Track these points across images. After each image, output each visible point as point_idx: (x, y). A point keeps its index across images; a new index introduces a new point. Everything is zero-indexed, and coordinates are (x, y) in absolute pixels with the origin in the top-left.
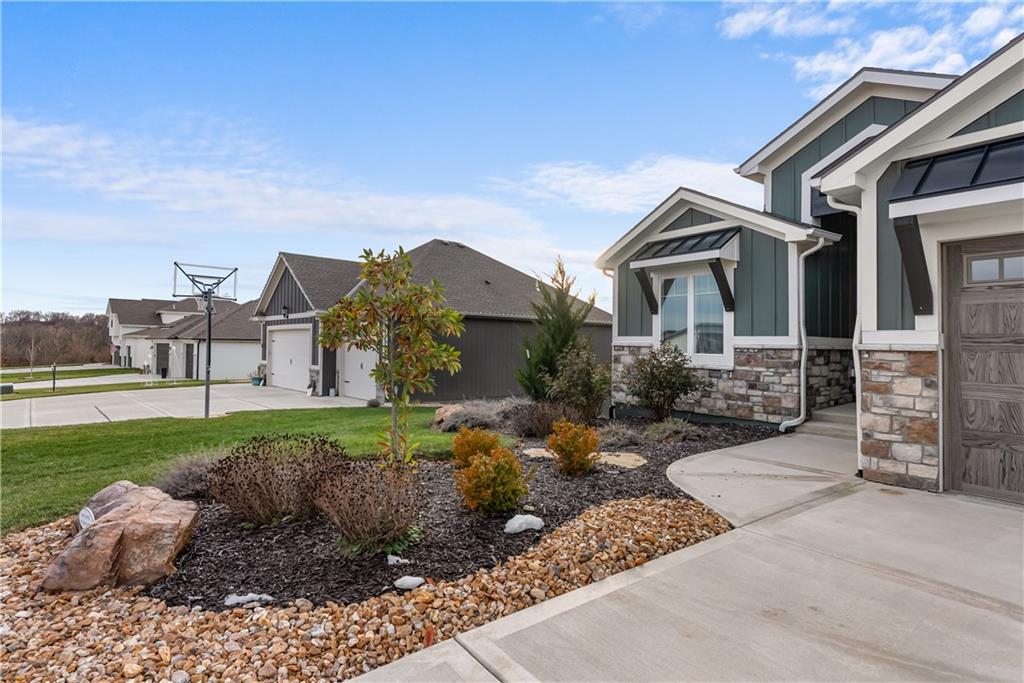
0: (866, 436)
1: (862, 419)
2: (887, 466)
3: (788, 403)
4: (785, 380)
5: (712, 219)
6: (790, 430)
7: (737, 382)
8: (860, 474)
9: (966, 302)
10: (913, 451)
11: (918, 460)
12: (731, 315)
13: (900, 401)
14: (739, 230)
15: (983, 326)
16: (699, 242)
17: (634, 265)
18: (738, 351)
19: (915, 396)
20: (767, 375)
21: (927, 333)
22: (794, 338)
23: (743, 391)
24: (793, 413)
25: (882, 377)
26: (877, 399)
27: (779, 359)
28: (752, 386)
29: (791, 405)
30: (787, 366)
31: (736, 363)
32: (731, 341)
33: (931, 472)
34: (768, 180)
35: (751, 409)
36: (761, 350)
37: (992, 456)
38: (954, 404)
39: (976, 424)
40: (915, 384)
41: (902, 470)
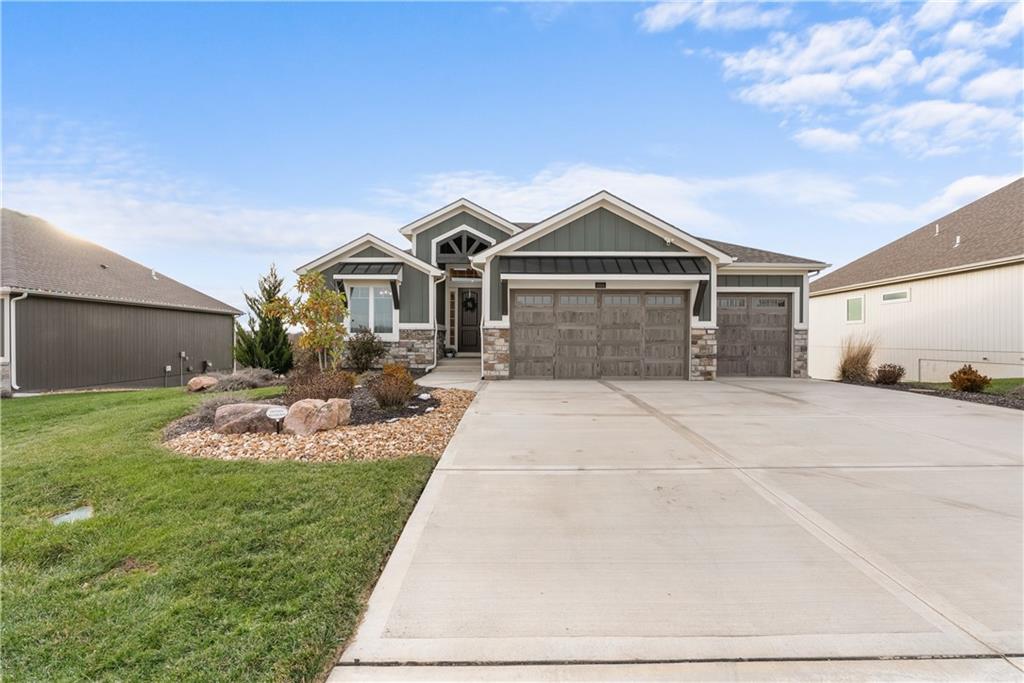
0: (485, 362)
1: (484, 356)
2: (493, 373)
3: (428, 358)
4: (427, 346)
5: (386, 255)
6: (430, 371)
7: (402, 349)
8: (483, 378)
9: (516, 311)
10: (501, 366)
11: (502, 369)
12: (398, 311)
13: (498, 348)
14: (402, 264)
15: (520, 320)
16: (381, 268)
17: (336, 277)
18: (402, 331)
19: (502, 345)
20: (418, 344)
21: (505, 322)
22: (431, 324)
23: (404, 353)
24: (431, 362)
25: (491, 339)
26: (490, 347)
27: (424, 335)
28: (410, 350)
29: (430, 358)
30: (429, 339)
31: (401, 338)
32: (397, 326)
33: (506, 373)
34: (414, 239)
35: (409, 363)
36: (414, 331)
37: (522, 365)
38: (512, 348)
39: (519, 354)
40: (502, 341)
41: (497, 374)
